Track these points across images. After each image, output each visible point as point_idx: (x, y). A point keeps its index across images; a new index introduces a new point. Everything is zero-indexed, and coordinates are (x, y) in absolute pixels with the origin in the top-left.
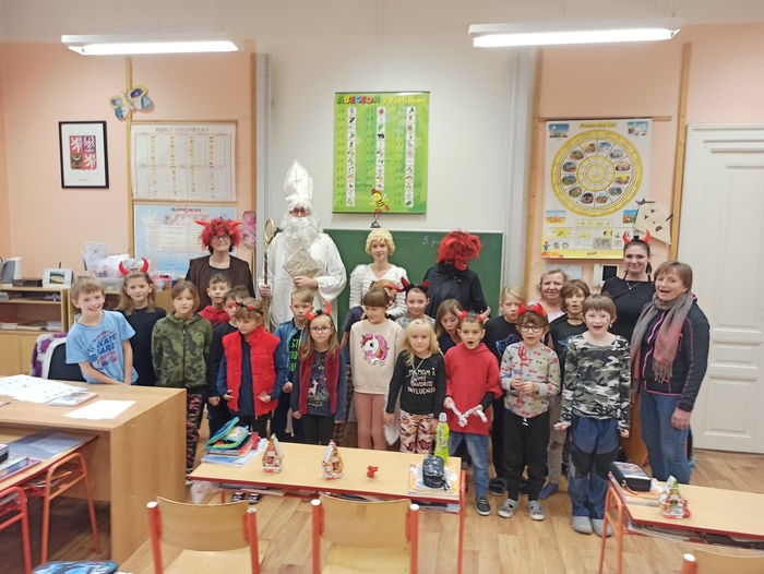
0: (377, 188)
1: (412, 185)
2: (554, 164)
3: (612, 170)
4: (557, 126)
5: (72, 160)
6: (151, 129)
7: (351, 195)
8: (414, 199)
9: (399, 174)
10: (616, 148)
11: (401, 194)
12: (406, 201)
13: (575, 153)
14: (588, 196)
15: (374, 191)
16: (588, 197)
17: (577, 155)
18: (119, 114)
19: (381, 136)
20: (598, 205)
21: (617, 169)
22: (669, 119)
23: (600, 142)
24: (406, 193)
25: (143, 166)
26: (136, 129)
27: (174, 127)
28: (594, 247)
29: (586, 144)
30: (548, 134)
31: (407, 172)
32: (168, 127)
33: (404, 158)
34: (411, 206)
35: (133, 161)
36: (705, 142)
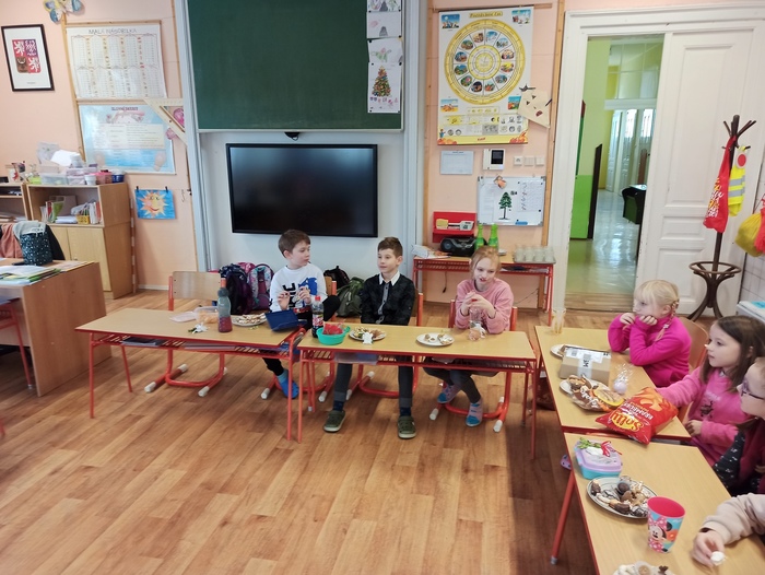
2: (447, 54)
3: (498, 58)
4: (450, 16)
5: (18, 64)
6: (85, 31)
10: (502, 36)
13: (465, 43)
14: (478, 84)
16: (478, 86)
17: (468, 45)
18: (53, 17)
20: (487, 93)
21: (503, 57)
22: (549, 6)
23: (488, 31)
25: (82, 68)
26: (71, 31)
27: (105, 28)
28: (484, 134)
29: (475, 34)
30: (441, 25)
32: (99, 29)
35: (72, 64)
36: (582, 27)
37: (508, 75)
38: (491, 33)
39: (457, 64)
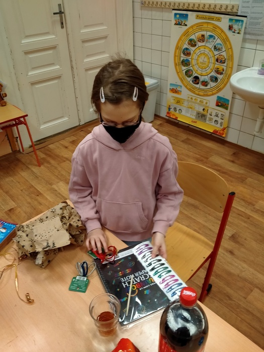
37: (220, 77)
38: (211, 36)
39: (183, 57)
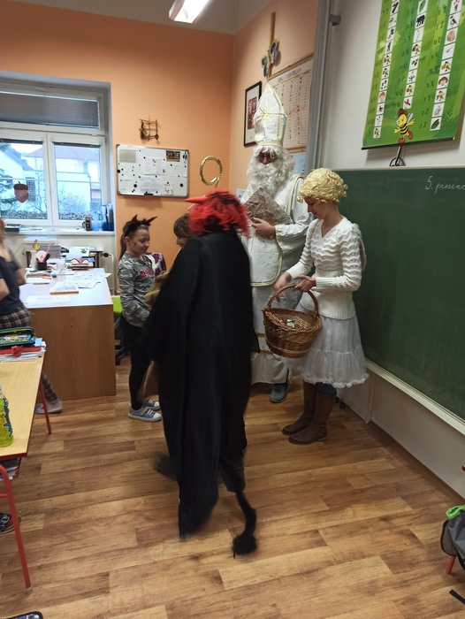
0: (405, 107)
1: (445, 91)
5: (248, 122)
6: (276, 81)
7: (379, 122)
8: (443, 117)
9: (433, 77)
11: (428, 111)
12: (433, 121)
15: (402, 112)
19: (422, 19)
24: (436, 107)
27: (286, 74)
31: (442, 71)
32: (283, 75)
33: (443, 45)
34: (438, 128)
